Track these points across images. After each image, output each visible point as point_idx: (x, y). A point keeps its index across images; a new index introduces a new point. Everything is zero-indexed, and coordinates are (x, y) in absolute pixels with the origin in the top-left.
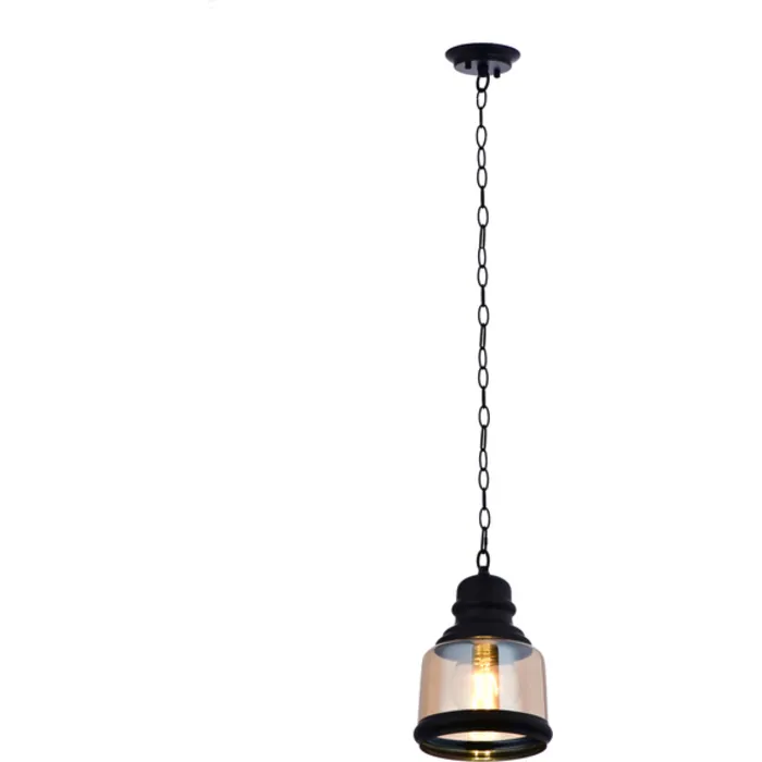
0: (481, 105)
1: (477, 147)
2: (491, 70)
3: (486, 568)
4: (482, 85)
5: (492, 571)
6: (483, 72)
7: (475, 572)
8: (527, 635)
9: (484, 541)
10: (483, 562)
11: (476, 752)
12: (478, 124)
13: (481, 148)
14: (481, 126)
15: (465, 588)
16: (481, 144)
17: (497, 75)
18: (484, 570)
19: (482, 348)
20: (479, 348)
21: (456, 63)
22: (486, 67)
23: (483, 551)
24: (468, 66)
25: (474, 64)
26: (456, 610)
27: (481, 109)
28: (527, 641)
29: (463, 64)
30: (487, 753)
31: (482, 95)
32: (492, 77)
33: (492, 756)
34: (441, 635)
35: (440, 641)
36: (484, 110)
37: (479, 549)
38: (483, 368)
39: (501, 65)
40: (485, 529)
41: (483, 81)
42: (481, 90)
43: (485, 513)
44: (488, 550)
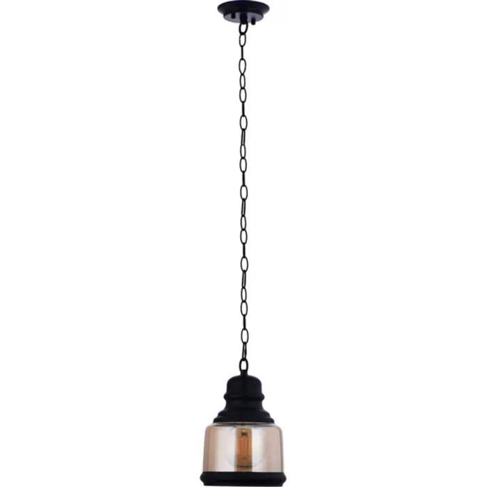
0: (242, 44)
1: (240, 74)
2: (249, 19)
3: (246, 371)
4: (243, 30)
5: (250, 373)
6: (244, 21)
7: (238, 373)
8: (272, 416)
9: (245, 351)
10: (244, 367)
12: (240, 58)
13: (242, 74)
14: (242, 59)
15: (232, 383)
16: (242, 72)
17: (253, 23)
18: (244, 372)
19: (243, 216)
20: (241, 216)
21: (225, 14)
22: (246, 17)
23: (244, 359)
24: (233, 17)
25: (238, 15)
26: (226, 397)
27: (242, 47)
28: (272, 421)
29: (230, 15)
31: (243, 37)
32: (250, 24)
34: (216, 416)
35: (216, 420)
36: (244, 48)
37: (241, 358)
38: (244, 230)
39: (257, 16)
40: (245, 344)
41: (243, 27)
42: (242, 34)
43: (245, 332)
44: (247, 358)
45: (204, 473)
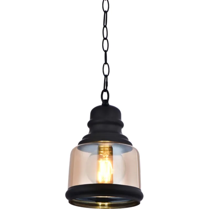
3: (107, 101)
5: (111, 103)
7: (100, 103)
8: (130, 140)
9: (106, 83)
10: (105, 97)
11: (100, 204)
15: (95, 112)
18: (105, 102)
23: (105, 90)
26: (90, 124)
28: (130, 143)
30: (106, 204)
33: (109, 206)
34: (81, 140)
35: (80, 143)
37: (103, 89)
40: (106, 76)
43: (106, 66)
44: (108, 89)
45: (69, 189)
